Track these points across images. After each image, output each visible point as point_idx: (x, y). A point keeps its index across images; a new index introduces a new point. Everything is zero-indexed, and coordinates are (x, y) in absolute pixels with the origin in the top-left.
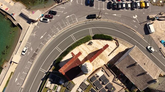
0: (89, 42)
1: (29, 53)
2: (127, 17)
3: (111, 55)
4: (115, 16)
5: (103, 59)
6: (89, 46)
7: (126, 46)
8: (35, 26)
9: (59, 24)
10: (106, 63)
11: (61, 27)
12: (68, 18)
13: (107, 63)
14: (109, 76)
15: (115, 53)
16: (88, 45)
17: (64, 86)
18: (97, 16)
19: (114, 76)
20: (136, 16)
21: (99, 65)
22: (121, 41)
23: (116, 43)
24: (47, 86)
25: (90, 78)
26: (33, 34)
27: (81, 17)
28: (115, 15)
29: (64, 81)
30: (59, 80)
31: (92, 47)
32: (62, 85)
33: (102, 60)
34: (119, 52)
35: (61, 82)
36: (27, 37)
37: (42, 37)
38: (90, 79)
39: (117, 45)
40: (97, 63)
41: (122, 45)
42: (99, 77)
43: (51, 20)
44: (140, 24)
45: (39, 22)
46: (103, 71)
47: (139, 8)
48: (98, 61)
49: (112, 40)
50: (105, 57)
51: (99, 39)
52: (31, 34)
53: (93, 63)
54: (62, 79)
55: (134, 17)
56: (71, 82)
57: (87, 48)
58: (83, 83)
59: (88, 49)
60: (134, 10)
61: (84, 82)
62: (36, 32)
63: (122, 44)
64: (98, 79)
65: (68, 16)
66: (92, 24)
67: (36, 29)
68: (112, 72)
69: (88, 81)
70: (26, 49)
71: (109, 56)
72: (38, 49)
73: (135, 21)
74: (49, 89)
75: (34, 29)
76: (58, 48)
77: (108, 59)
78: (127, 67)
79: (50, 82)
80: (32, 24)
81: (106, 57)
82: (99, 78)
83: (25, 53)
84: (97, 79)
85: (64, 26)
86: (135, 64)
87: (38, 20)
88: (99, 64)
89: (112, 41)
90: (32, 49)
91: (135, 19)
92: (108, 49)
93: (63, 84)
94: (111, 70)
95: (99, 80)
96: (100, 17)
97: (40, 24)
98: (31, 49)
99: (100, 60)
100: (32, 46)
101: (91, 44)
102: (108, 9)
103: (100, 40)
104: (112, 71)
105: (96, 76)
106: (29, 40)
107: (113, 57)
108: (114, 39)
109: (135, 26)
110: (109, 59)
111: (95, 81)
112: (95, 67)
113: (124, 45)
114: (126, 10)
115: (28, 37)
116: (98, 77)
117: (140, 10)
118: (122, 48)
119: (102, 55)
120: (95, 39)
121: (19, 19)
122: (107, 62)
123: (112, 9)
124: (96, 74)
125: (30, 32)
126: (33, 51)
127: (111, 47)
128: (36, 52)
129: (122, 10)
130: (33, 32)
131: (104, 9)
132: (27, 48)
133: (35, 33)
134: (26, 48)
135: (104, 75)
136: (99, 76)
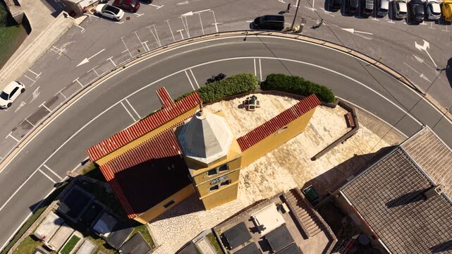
0: (244, 99)
1: (22, 105)
2: (393, 43)
3: (323, 157)
4: (350, 33)
5: (289, 169)
6: (243, 114)
7: (383, 138)
8: (74, 26)
9: (154, 31)
10: (299, 185)
11: (159, 42)
12: (187, 17)
13: (302, 186)
14: (305, 237)
15: (338, 155)
16: (240, 107)
17: (107, 246)
18: (287, 24)
19: (327, 241)
20: (427, 44)
21: (270, 189)
22: (366, 118)
23: (346, 116)
24: (40, 232)
25: (223, 230)
26: (59, 47)
27: (233, 21)
28: (352, 31)
29: (114, 223)
30: (96, 214)
31: (254, 118)
32: (103, 238)
33: (286, 171)
34: (355, 155)
35: (100, 225)
36: (34, 52)
37: (86, 61)
38: (223, 234)
39: (349, 126)
40: (263, 178)
41: (369, 131)
42: (263, 233)
43: (129, 15)
44: (438, 70)
45: (91, 15)
46: (284, 211)
47: (436, 22)
48: (270, 171)
49: (332, 103)
50: (299, 164)
51: (283, 95)
52: (52, 47)
53: (247, 176)
54: (109, 214)
55: (418, 46)
56: (142, 232)
57: (236, 117)
58: (189, 244)
59: (237, 122)
60: (417, 23)
61: (194, 241)
62: (69, 43)
63: (370, 127)
64: (256, 238)
65: (191, 14)
66: (267, 47)
67: (72, 35)
68: (322, 220)
69: (212, 243)
70: (17, 88)
71: (313, 159)
72: (57, 98)
73: (421, 60)
74: (45, 247)
75: (66, 33)
76: (127, 105)
77: (308, 172)
78: (391, 204)
79: (57, 217)
80: (65, 16)
81: (302, 162)
82: (264, 237)
83: (8, 101)
84: (252, 241)
85: (170, 38)
86: (427, 193)
87: (90, 10)
88: (271, 182)
89: (333, 107)
90: (35, 95)
91: (421, 54)
92: (314, 136)
93: (106, 235)
94: (317, 213)
95: (259, 246)
96: (296, 29)
97: (90, 23)
98: (34, 93)
99: (276, 167)
100: (41, 83)
101: (253, 107)
102: (326, 9)
103: (286, 98)
104: (320, 217)
105: (252, 225)
106: (37, 65)
107: (331, 167)
108: (339, 104)
109: (422, 75)
110: (312, 172)
111: (240, 247)
112: (254, 192)
113: (377, 132)
114: (391, 22)
115: (38, 54)
116: (257, 229)
117: (440, 27)
118: (368, 141)
119: (288, 153)
120: (267, 93)
121: (32, 4)
122: (304, 182)
123: (342, 12)
124: (252, 219)
125: (48, 40)
126: (39, 100)
127: (325, 129)
128: (48, 105)
129: (375, 19)
130: (59, 42)
131: (313, 9)
132: (21, 87)
133: (65, 45)
134: (17, 85)
135: (284, 225)
136: (262, 228)
